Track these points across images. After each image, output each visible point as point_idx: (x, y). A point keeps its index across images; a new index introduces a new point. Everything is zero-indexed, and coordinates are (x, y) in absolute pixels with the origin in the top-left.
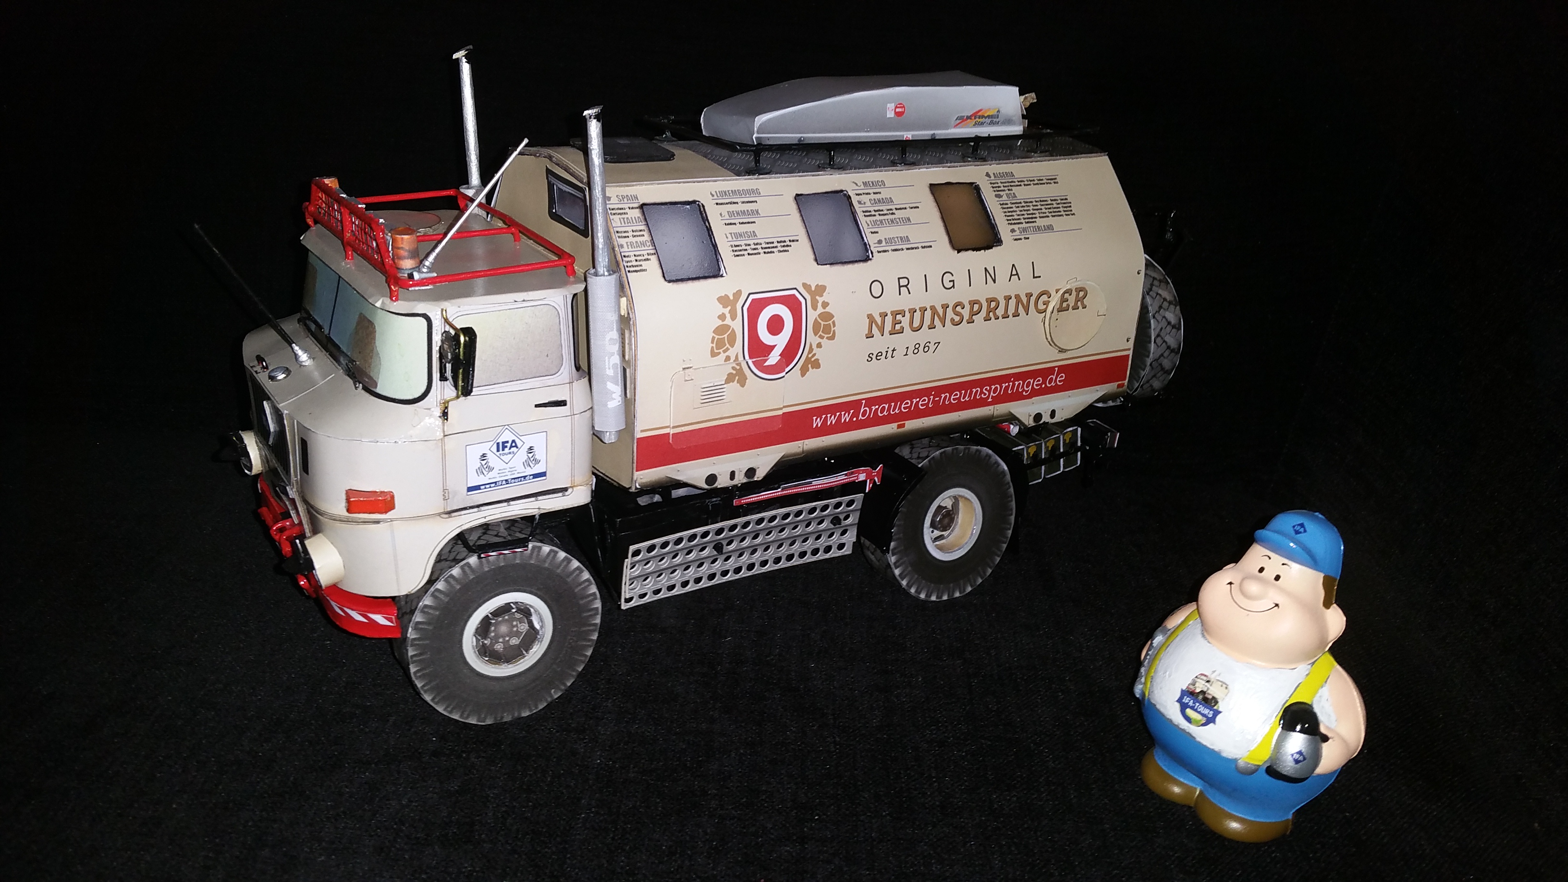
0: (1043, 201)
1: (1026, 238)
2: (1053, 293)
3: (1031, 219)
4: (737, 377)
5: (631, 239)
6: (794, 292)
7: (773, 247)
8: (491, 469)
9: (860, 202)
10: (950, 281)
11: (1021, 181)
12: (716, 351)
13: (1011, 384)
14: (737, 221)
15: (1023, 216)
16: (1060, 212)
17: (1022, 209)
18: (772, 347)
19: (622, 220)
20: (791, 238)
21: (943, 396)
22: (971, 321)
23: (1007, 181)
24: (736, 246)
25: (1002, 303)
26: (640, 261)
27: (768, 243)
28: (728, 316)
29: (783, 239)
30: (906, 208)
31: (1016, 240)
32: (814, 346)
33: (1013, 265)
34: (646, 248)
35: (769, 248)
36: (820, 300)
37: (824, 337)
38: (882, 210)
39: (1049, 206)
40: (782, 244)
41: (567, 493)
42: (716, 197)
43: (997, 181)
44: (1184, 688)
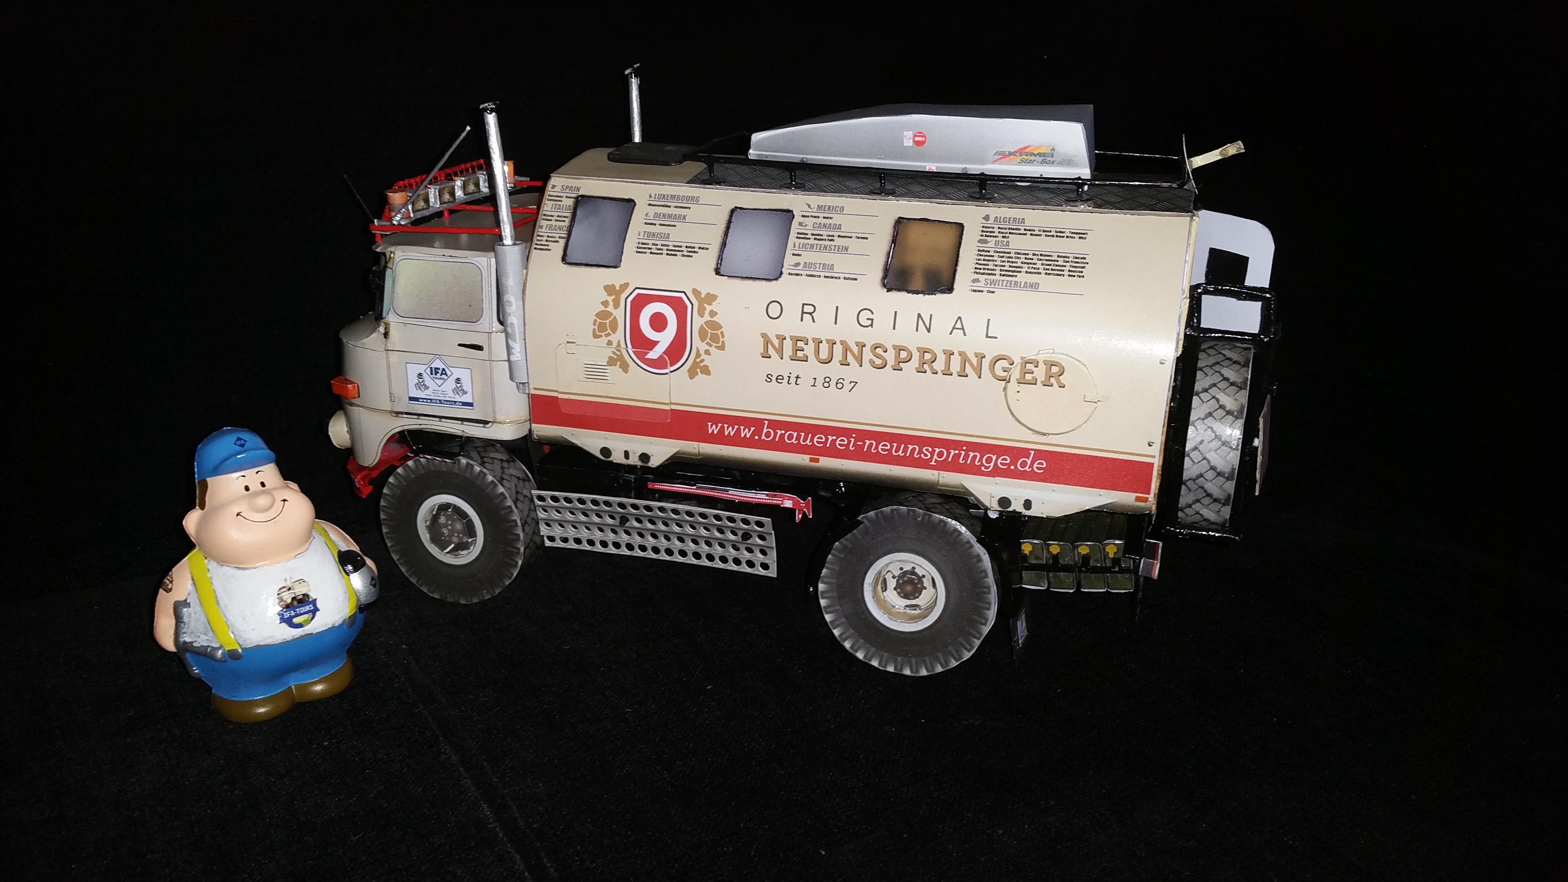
0: (1044, 256)
1: (990, 292)
2: (1015, 359)
3: (1014, 271)
4: (621, 362)
5: (553, 223)
6: (682, 295)
7: (679, 251)
8: (427, 388)
9: (800, 224)
10: (868, 319)
11: (1030, 230)
12: (598, 333)
13: (963, 453)
14: (658, 222)
15: (1002, 268)
16: (1063, 271)
17: (1006, 260)
18: (655, 343)
19: (554, 206)
20: (702, 246)
21: (868, 442)
22: (897, 369)
23: (1009, 226)
24: (643, 244)
25: (942, 358)
26: (550, 241)
27: (675, 246)
28: (611, 303)
29: (693, 245)
30: (851, 237)
31: (975, 291)
32: (702, 352)
33: (961, 319)
34: (561, 232)
35: (674, 251)
36: (708, 308)
37: (712, 345)
38: (822, 235)
39: (1049, 263)
41: (487, 426)
42: (652, 199)
43: (993, 226)
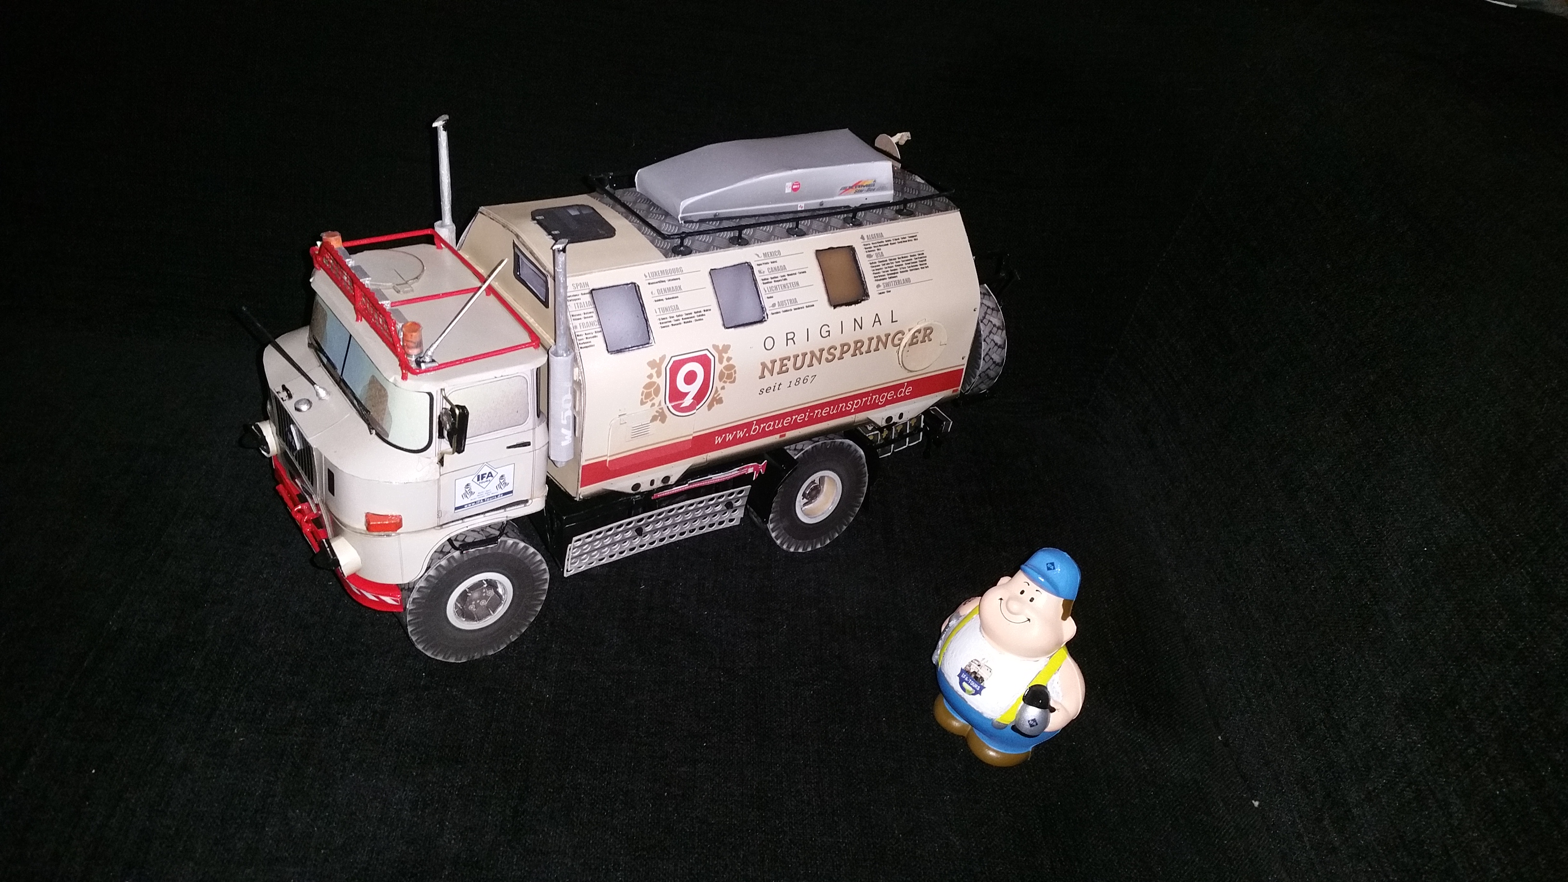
0: (904, 257)
1: (888, 292)
2: (906, 331)
4: (661, 417)
5: (583, 321)
6: (706, 352)
7: (691, 317)
8: (472, 493)
9: (760, 272)
10: (826, 331)
11: (888, 241)
12: (644, 401)
13: (870, 398)
14: (664, 298)
15: (888, 273)
16: (917, 266)
17: (887, 266)
18: (687, 394)
19: (576, 305)
20: (706, 309)
21: (816, 412)
22: (841, 358)
23: (877, 241)
24: (663, 319)
25: (866, 343)
26: (590, 338)
27: (687, 314)
28: (655, 375)
29: (699, 310)
30: (796, 274)
31: (880, 293)
32: (719, 389)
33: (877, 314)
34: (594, 327)
35: (688, 318)
36: (725, 356)
37: (727, 382)
38: (777, 277)
39: (908, 262)
40: (698, 314)
41: (527, 504)
42: (648, 278)
43: (868, 242)
44: (963, 668)
